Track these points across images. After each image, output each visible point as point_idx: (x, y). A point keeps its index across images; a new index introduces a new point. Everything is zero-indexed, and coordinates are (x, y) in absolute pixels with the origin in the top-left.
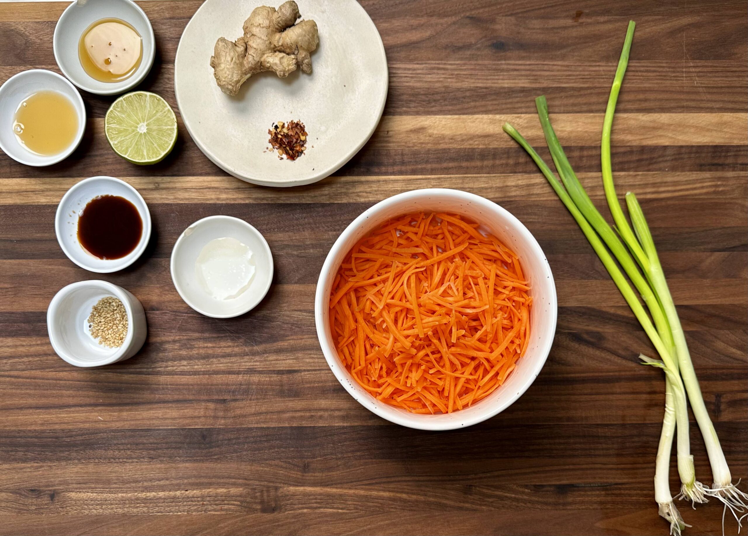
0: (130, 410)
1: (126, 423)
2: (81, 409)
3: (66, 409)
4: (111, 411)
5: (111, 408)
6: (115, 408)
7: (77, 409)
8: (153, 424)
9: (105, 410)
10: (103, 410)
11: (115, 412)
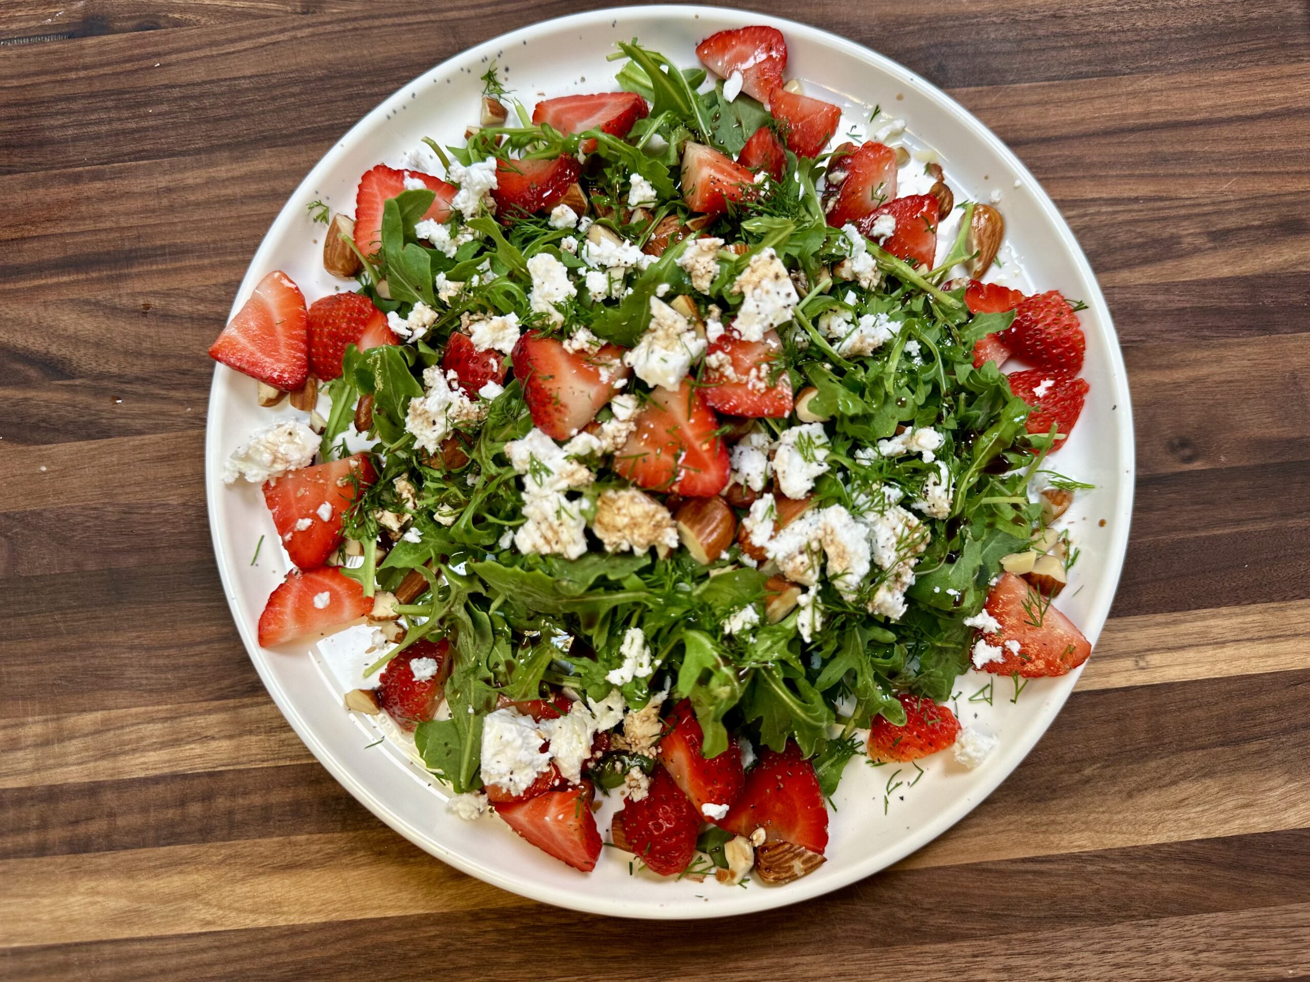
0: (1125, 117)
1: (1130, 89)
2: (1239, 112)
3: (1273, 108)
4: (1166, 112)
5: (1169, 118)
6: (1161, 120)
7: (1248, 112)
8: (1066, 91)
9: (1182, 114)
10: (1189, 114)
11: (1160, 111)
